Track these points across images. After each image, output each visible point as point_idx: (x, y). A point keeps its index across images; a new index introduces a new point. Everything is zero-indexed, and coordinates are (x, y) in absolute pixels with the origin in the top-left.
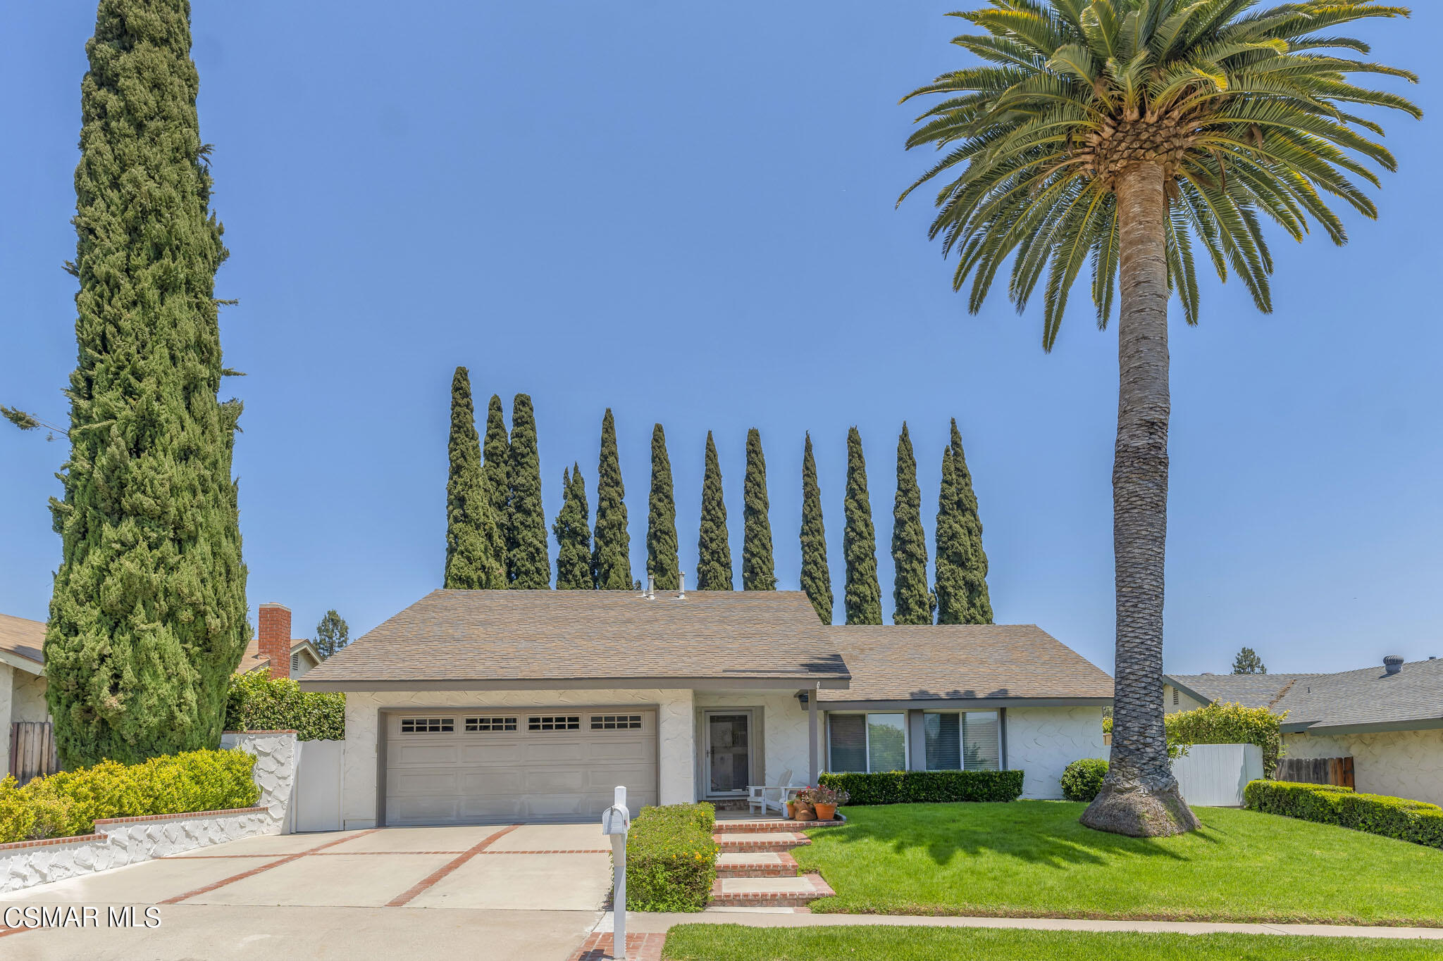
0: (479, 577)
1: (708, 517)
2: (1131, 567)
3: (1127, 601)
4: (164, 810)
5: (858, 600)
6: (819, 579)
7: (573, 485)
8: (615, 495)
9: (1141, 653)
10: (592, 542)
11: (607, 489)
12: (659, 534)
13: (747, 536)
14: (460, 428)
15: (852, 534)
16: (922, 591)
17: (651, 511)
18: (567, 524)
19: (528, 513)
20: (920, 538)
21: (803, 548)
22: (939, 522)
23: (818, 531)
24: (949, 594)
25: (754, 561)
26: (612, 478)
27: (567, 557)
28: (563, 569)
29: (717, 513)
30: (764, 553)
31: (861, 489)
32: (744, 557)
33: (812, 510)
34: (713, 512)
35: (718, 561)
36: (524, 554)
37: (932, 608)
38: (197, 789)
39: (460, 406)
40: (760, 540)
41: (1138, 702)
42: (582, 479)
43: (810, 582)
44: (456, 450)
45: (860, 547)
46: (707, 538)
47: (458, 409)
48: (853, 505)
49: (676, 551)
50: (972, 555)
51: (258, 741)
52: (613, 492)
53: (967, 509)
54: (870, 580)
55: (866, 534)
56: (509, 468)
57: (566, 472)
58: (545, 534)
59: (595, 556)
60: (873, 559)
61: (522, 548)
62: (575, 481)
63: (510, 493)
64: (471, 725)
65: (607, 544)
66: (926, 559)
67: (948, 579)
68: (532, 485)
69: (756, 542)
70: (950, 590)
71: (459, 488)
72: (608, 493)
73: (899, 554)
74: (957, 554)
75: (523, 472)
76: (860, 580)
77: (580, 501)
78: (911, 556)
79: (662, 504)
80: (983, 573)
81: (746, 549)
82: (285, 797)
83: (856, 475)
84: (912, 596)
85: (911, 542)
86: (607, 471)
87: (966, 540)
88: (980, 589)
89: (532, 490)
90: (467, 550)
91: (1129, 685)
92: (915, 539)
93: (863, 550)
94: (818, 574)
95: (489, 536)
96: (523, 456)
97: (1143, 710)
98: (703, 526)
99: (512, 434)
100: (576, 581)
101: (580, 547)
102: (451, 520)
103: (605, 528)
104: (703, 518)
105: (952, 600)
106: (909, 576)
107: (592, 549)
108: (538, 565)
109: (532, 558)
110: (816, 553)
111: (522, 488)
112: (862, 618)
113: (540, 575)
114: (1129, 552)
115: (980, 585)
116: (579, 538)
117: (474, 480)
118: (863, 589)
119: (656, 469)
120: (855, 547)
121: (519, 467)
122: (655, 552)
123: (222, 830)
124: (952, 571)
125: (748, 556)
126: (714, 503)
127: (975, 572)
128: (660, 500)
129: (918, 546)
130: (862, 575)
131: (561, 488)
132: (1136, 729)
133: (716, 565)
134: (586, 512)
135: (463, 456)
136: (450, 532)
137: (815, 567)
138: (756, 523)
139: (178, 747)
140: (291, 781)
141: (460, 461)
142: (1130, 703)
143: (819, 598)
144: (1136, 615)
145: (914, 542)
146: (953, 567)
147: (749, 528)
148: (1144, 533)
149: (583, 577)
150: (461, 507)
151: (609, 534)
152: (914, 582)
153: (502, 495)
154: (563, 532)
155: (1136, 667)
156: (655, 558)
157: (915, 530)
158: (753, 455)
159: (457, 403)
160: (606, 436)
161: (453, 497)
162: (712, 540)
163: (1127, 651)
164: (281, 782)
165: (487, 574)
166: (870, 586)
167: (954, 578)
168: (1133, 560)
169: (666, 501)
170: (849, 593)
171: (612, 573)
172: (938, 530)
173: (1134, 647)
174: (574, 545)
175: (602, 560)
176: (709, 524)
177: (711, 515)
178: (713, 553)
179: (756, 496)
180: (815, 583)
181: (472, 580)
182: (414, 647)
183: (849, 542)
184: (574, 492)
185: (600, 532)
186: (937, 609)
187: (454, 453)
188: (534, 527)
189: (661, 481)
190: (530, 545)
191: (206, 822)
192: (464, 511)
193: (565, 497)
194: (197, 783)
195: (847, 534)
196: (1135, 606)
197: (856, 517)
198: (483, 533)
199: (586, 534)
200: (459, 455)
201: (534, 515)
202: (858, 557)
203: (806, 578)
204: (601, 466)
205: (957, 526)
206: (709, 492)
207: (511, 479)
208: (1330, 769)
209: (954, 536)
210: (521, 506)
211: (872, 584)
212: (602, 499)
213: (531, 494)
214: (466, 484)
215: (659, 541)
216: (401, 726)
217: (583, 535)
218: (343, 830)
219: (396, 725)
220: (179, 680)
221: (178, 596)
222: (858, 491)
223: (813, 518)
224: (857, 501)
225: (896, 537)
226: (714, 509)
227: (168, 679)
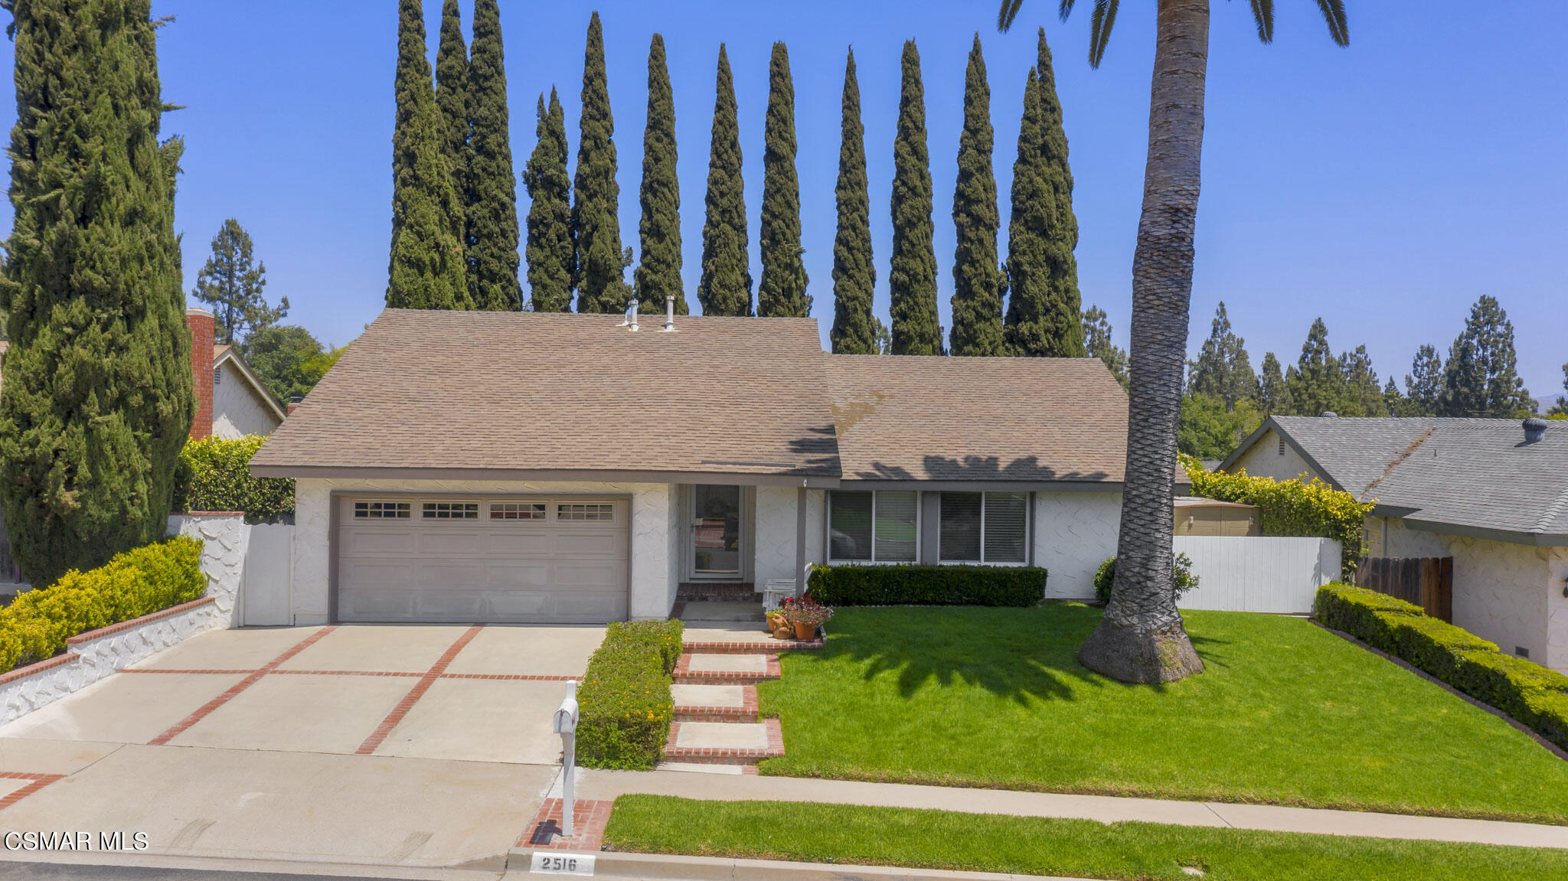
0: (432, 259)
1: (719, 163)
2: (1144, 375)
3: (1138, 414)
4: (124, 617)
5: (907, 279)
6: (858, 250)
7: (549, 118)
8: (602, 131)
9: (1149, 474)
10: (571, 195)
11: (592, 123)
12: (655, 185)
13: (767, 191)
14: (409, 60)
15: (903, 189)
16: (990, 269)
17: (647, 153)
18: (540, 171)
19: (491, 155)
20: (990, 196)
21: (838, 208)
22: (1017, 174)
23: (859, 184)
24: (1024, 274)
25: (775, 224)
26: (598, 109)
27: (540, 215)
28: (534, 231)
29: (729, 157)
30: (788, 213)
31: (917, 128)
32: (763, 219)
33: (852, 155)
34: (725, 156)
35: (730, 223)
36: (485, 211)
37: (1002, 292)
38: (152, 591)
40: (784, 196)
42: (561, 109)
43: (846, 254)
44: (404, 90)
45: (912, 207)
46: (716, 193)
47: (406, 35)
48: (906, 149)
49: (677, 208)
50: (1057, 220)
51: (204, 524)
52: (598, 127)
53: (1054, 157)
54: (924, 252)
55: (920, 190)
56: (468, 95)
57: (541, 101)
58: (512, 183)
59: (576, 212)
60: (929, 223)
61: (484, 203)
62: (552, 112)
63: (468, 130)
64: (429, 511)
65: (590, 198)
66: (997, 224)
67: (1024, 253)
68: (497, 118)
69: (779, 198)
70: (1026, 268)
71: (408, 141)
72: (593, 129)
73: (963, 218)
74: (1038, 220)
75: (485, 100)
76: (909, 252)
77: (558, 139)
78: (977, 221)
79: (660, 145)
80: (1070, 246)
81: (765, 208)
82: (233, 583)
83: (911, 109)
84: (976, 276)
85: (978, 201)
86: (591, 98)
87: (1050, 200)
88: (1066, 267)
89: (498, 125)
90: (417, 224)
91: (1134, 509)
92: (984, 197)
93: (915, 212)
94: (857, 243)
95: (445, 203)
96: (487, 79)
97: (1148, 539)
98: (711, 175)
99: (472, 48)
100: (551, 247)
101: (557, 201)
102: (399, 182)
103: (588, 176)
104: (712, 165)
105: (1028, 282)
106: (973, 247)
107: (572, 204)
108: (504, 225)
109: (496, 217)
110: (855, 215)
111: (484, 123)
112: (911, 303)
113: (506, 238)
114: (1143, 359)
115: (1065, 262)
116: (556, 190)
117: (427, 130)
118: (915, 265)
119: (654, 97)
120: (905, 208)
121: (481, 94)
122: (651, 211)
123: (174, 630)
124: (1030, 242)
125: (768, 217)
126: (727, 144)
127: (1060, 243)
128: (658, 140)
129: (988, 207)
130: (913, 245)
131: (534, 122)
133: (728, 228)
134: (565, 154)
135: (413, 99)
136: (397, 198)
137: (853, 234)
138: (779, 173)
140: (239, 570)
141: (410, 105)
143: (857, 275)
144: (1146, 431)
145: (982, 201)
146: (1032, 236)
147: (770, 180)
149: (560, 241)
150: (411, 165)
151: (592, 184)
152: (979, 257)
153: (459, 131)
154: (535, 181)
155: (1143, 490)
156: (650, 217)
157: (984, 185)
158: (778, 79)
160: (593, 51)
161: (400, 152)
162: (722, 194)
163: (1135, 470)
164: (228, 570)
165: (442, 254)
166: (922, 260)
167: (1032, 252)
169: (666, 140)
170: (895, 269)
171: (595, 239)
172: (1015, 184)
173: (1143, 466)
174: (549, 199)
175: (584, 219)
176: (721, 173)
177: (722, 160)
178: (723, 212)
179: (781, 138)
180: (853, 255)
181: (424, 263)
182: (368, 411)
183: (898, 200)
184: (550, 129)
185: (581, 182)
186: (1009, 293)
187: (403, 94)
188: (499, 174)
189: (659, 114)
190: (494, 198)
191: (160, 625)
192: (414, 171)
193: (539, 133)
194: (151, 585)
195: (896, 189)
196: (1146, 420)
197: (908, 166)
198: (437, 200)
199: (564, 184)
200: (408, 98)
201: (500, 158)
202: (909, 221)
203: (841, 247)
204: (585, 92)
205: (1039, 180)
206: (720, 129)
207: (471, 109)
208: (1422, 571)
209: (1034, 194)
210: (482, 147)
211: (926, 259)
212: (585, 137)
213: (496, 131)
214: (416, 136)
215: (655, 197)
216: (354, 510)
217: (560, 186)
218: (294, 626)
219: (349, 509)
220: (131, 472)
221: (129, 379)
222: (913, 131)
223: (854, 167)
224: (911, 144)
225: (960, 195)
226: (726, 152)
227: (120, 471)
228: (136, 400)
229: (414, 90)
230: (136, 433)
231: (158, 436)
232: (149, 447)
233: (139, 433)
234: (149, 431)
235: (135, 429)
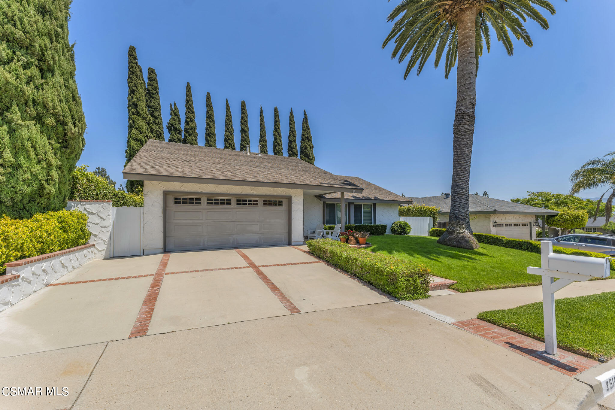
1: (228, 131)
2: (464, 155)
3: (462, 167)
4: (47, 251)
7: (174, 110)
8: (192, 117)
10: (183, 134)
11: (189, 114)
12: (210, 134)
13: (241, 139)
14: (133, 73)
15: (276, 143)
17: (207, 125)
18: (172, 125)
19: (156, 118)
21: (261, 146)
22: (301, 143)
23: (265, 141)
26: (191, 110)
27: (173, 138)
29: (230, 130)
32: (241, 147)
33: (263, 133)
35: (231, 147)
38: (65, 236)
39: (133, 63)
40: (247, 141)
41: (464, 202)
42: (178, 109)
44: (132, 83)
45: (278, 148)
47: (131, 64)
48: (276, 134)
49: (216, 142)
50: (311, 155)
51: (87, 206)
52: (191, 115)
53: (310, 140)
55: (280, 144)
56: (147, 98)
57: (171, 105)
58: (163, 127)
59: (185, 139)
60: (282, 153)
62: (175, 109)
64: (210, 201)
65: (190, 135)
66: (298, 155)
68: (157, 107)
71: (134, 100)
73: (290, 152)
74: (307, 154)
75: (153, 100)
77: (178, 117)
78: (294, 153)
80: (314, 161)
81: (241, 144)
82: (106, 236)
83: (277, 123)
85: (294, 148)
86: (188, 106)
87: (309, 149)
89: (158, 109)
90: (139, 128)
96: (153, 94)
98: (225, 133)
99: (148, 84)
101: (178, 135)
102: (131, 113)
103: (189, 129)
104: (226, 131)
107: (183, 136)
110: (265, 148)
111: (153, 107)
114: (463, 149)
119: (208, 109)
120: (277, 148)
121: (152, 98)
122: (209, 141)
123: (78, 259)
126: (230, 126)
128: (210, 121)
129: (296, 150)
131: (169, 111)
132: (464, 212)
134: (180, 122)
135: (135, 85)
136: (130, 118)
138: (245, 135)
139: (44, 208)
140: (110, 229)
141: (134, 88)
142: (462, 203)
144: (465, 172)
147: (242, 137)
148: (469, 143)
150: (135, 108)
151: (190, 132)
154: (171, 128)
155: (464, 190)
157: (294, 145)
158: (244, 110)
159: (131, 61)
160: (188, 93)
161: (131, 103)
162: (229, 139)
163: (461, 185)
164: (103, 229)
168: (465, 153)
169: (212, 122)
172: (301, 146)
173: (464, 183)
174: (176, 134)
176: (228, 133)
177: (228, 130)
178: (230, 144)
179: (245, 126)
181: (143, 141)
183: (275, 146)
184: (174, 112)
185: (186, 130)
188: (159, 124)
189: (210, 114)
190: (157, 131)
191: (71, 256)
192: (137, 110)
193: (171, 114)
194: (64, 231)
195: (274, 143)
196: (465, 169)
197: (277, 137)
198: (146, 122)
200: (134, 85)
201: (159, 119)
202: (279, 151)
204: (186, 105)
205: (307, 145)
206: (228, 121)
209: (306, 148)
210: (153, 115)
212: (187, 118)
213: (157, 111)
214: (138, 99)
215: (210, 137)
216: (174, 201)
217: (179, 130)
218: (144, 255)
219: (171, 200)
220: (47, 164)
221: (45, 106)
222: (278, 129)
223: (264, 136)
224: (278, 132)
225: (289, 146)
226: (230, 128)
227: (39, 162)
228: (50, 121)
229: (136, 83)
230: (51, 141)
231: (66, 147)
232: (59, 153)
233: (53, 142)
234: (59, 143)
235: (49, 138)
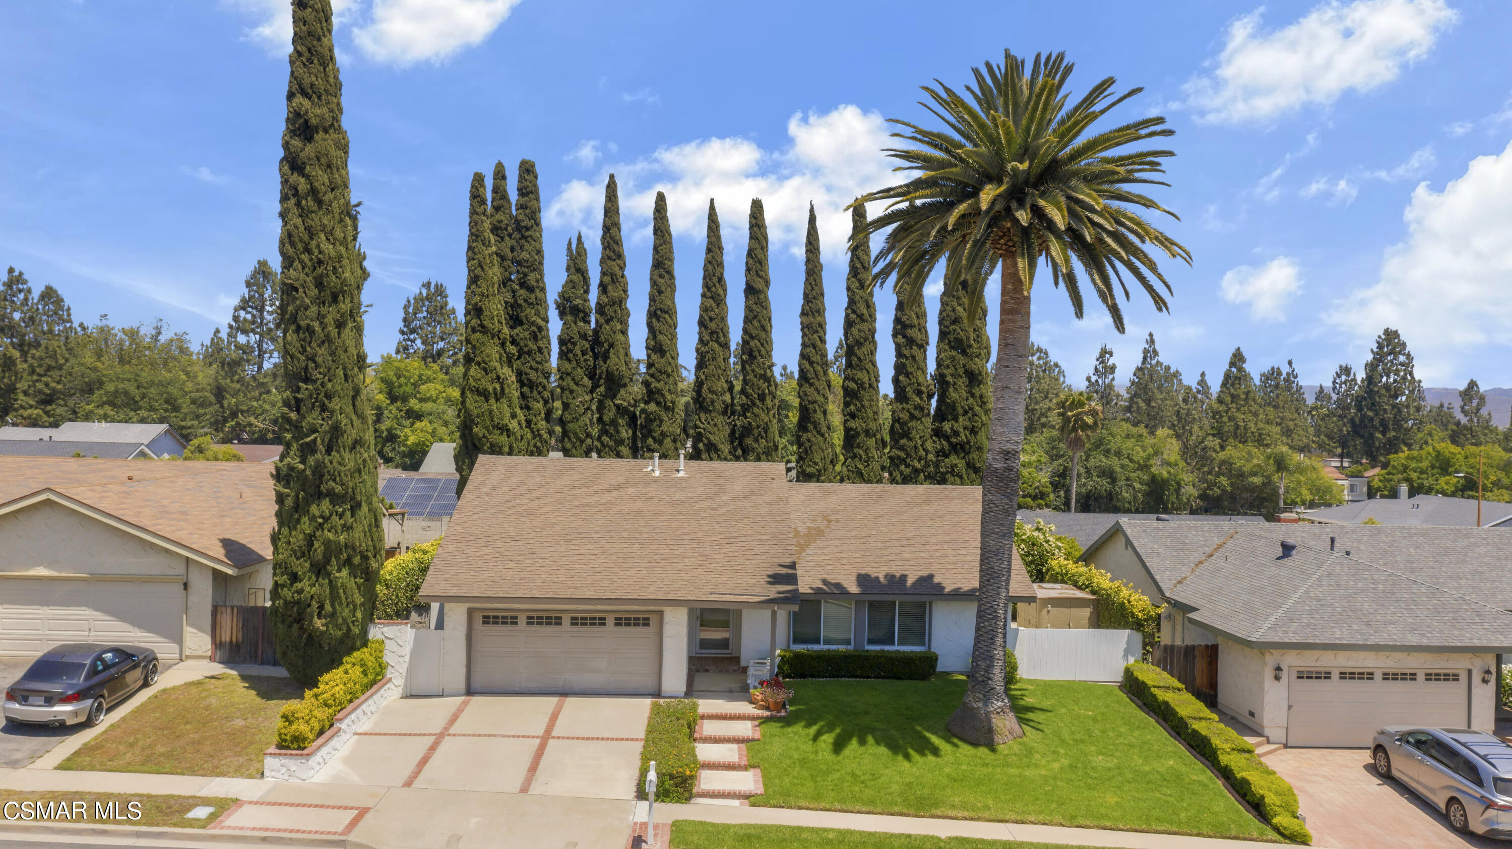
1: (709, 294)
5: (855, 387)
6: (818, 363)
7: (576, 257)
8: (617, 269)
10: (593, 318)
11: (610, 263)
12: (659, 313)
13: (746, 317)
15: (853, 316)
16: (921, 380)
17: (652, 287)
18: (568, 300)
19: (531, 290)
20: (921, 321)
21: (802, 330)
22: (943, 304)
23: (818, 312)
24: (948, 383)
25: (752, 344)
26: (614, 251)
27: (568, 335)
28: (563, 348)
29: (717, 290)
30: (763, 335)
31: (864, 267)
32: (743, 338)
33: (813, 289)
34: (713, 289)
35: (717, 341)
36: (527, 333)
37: (930, 396)
40: (760, 321)
42: (585, 250)
43: (808, 366)
45: (859, 330)
46: (706, 318)
48: (855, 285)
49: (676, 330)
50: (974, 340)
52: (614, 265)
54: (868, 366)
55: (867, 316)
56: (513, 242)
57: (570, 244)
58: (547, 310)
59: (596, 332)
60: (874, 342)
61: (525, 327)
62: (578, 253)
63: (514, 269)
65: (607, 321)
66: (927, 343)
67: (948, 367)
68: (535, 260)
69: (756, 323)
70: (949, 379)
72: (610, 267)
73: (900, 339)
74: (959, 341)
75: (527, 246)
76: (858, 365)
77: (582, 275)
78: (911, 342)
79: (663, 281)
80: (983, 361)
81: (745, 330)
84: (910, 384)
85: (912, 326)
86: (608, 243)
87: (968, 324)
88: (980, 378)
89: (536, 266)
90: (484, 361)
92: (917, 323)
93: (862, 334)
94: (816, 358)
96: (527, 229)
98: (702, 303)
99: (517, 205)
100: (577, 360)
101: (581, 323)
103: (606, 305)
104: (704, 296)
105: (951, 390)
106: (908, 362)
107: (593, 325)
108: (540, 343)
109: (535, 338)
110: (815, 336)
111: (526, 264)
112: (859, 405)
113: (542, 353)
115: (980, 374)
116: (581, 315)
118: (862, 376)
119: (658, 242)
120: (854, 331)
121: (523, 241)
122: (655, 332)
124: (953, 358)
125: (747, 337)
126: (715, 280)
127: (976, 359)
128: (661, 276)
129: (920, 330)
130: (860, 360)
133: (716, 345)
134: (588, 286)
137: (813, 351)
138: (756, 303)
143: (817, 383)
145: (915, 326)
146: (954, 353)
147: (748, 308)
149: (583, 355)
150: (478, 317)
151: (609, 311)
152: (913, 369)
153: (506, 270)
154: (565, 308)
156: (655, 337)
157: (916, 313)
158: (755, 229)
160: (610, 205)
162: (711, 319)
165: (502, 384)
166: (868, 372)
167: (954, 366)
169: (667, 276)
170: (847, 378)
171: (611, 354)
172: (941, 312)
174: (575, 323)
175: (602, 338)
176: (710, 302)
177: (711, 291)
178: (712, 333)
179: (757, 274)
180: (813, 368)
183: (849, 324)
184: (576, 265)
185: (601, 309)
186: (936, 397)
188: (537, 303)
189: (662, 256)
190: (533, 322)
192: (481, 321)
193: (568, 269)
195: (847, 316)
197: (857, 298)
198: (498, 342)
199: (587, 310)
201: (537, 291)
202: (858, 341)
203: (804, 361)
204: (604, 238)
205: (960, 309)
206: (710, 267)
207: (515, 253)
209: (956, 321)
210: (524, 282)
211: (871, 371)
212: (603, 273)
213: (535, 270)
215: (659, 321)
217: (584, 312)
222: (860, 269)
223: (814, 298)
224: (859, 281)
225: (897, 320)
226: (714, 285)
229: (481, 260)
